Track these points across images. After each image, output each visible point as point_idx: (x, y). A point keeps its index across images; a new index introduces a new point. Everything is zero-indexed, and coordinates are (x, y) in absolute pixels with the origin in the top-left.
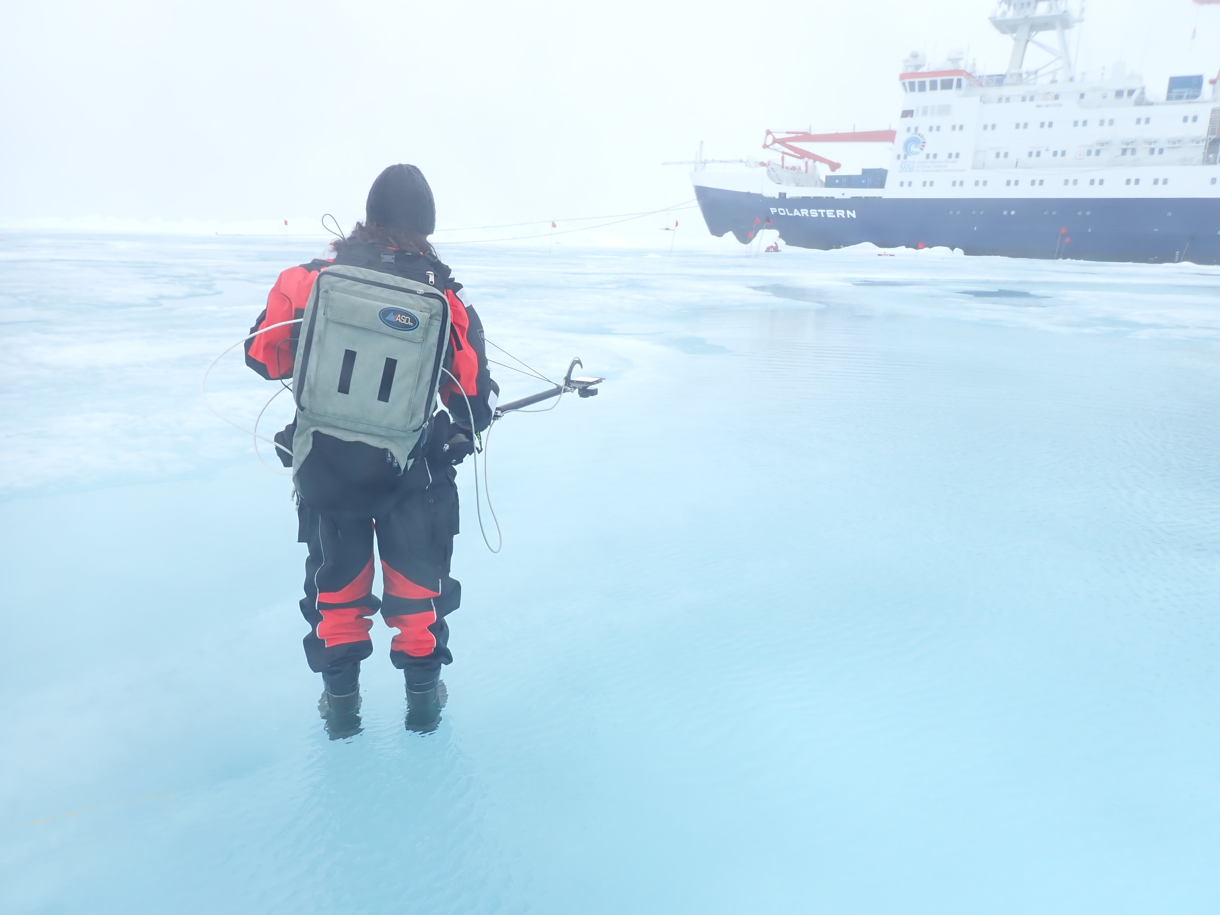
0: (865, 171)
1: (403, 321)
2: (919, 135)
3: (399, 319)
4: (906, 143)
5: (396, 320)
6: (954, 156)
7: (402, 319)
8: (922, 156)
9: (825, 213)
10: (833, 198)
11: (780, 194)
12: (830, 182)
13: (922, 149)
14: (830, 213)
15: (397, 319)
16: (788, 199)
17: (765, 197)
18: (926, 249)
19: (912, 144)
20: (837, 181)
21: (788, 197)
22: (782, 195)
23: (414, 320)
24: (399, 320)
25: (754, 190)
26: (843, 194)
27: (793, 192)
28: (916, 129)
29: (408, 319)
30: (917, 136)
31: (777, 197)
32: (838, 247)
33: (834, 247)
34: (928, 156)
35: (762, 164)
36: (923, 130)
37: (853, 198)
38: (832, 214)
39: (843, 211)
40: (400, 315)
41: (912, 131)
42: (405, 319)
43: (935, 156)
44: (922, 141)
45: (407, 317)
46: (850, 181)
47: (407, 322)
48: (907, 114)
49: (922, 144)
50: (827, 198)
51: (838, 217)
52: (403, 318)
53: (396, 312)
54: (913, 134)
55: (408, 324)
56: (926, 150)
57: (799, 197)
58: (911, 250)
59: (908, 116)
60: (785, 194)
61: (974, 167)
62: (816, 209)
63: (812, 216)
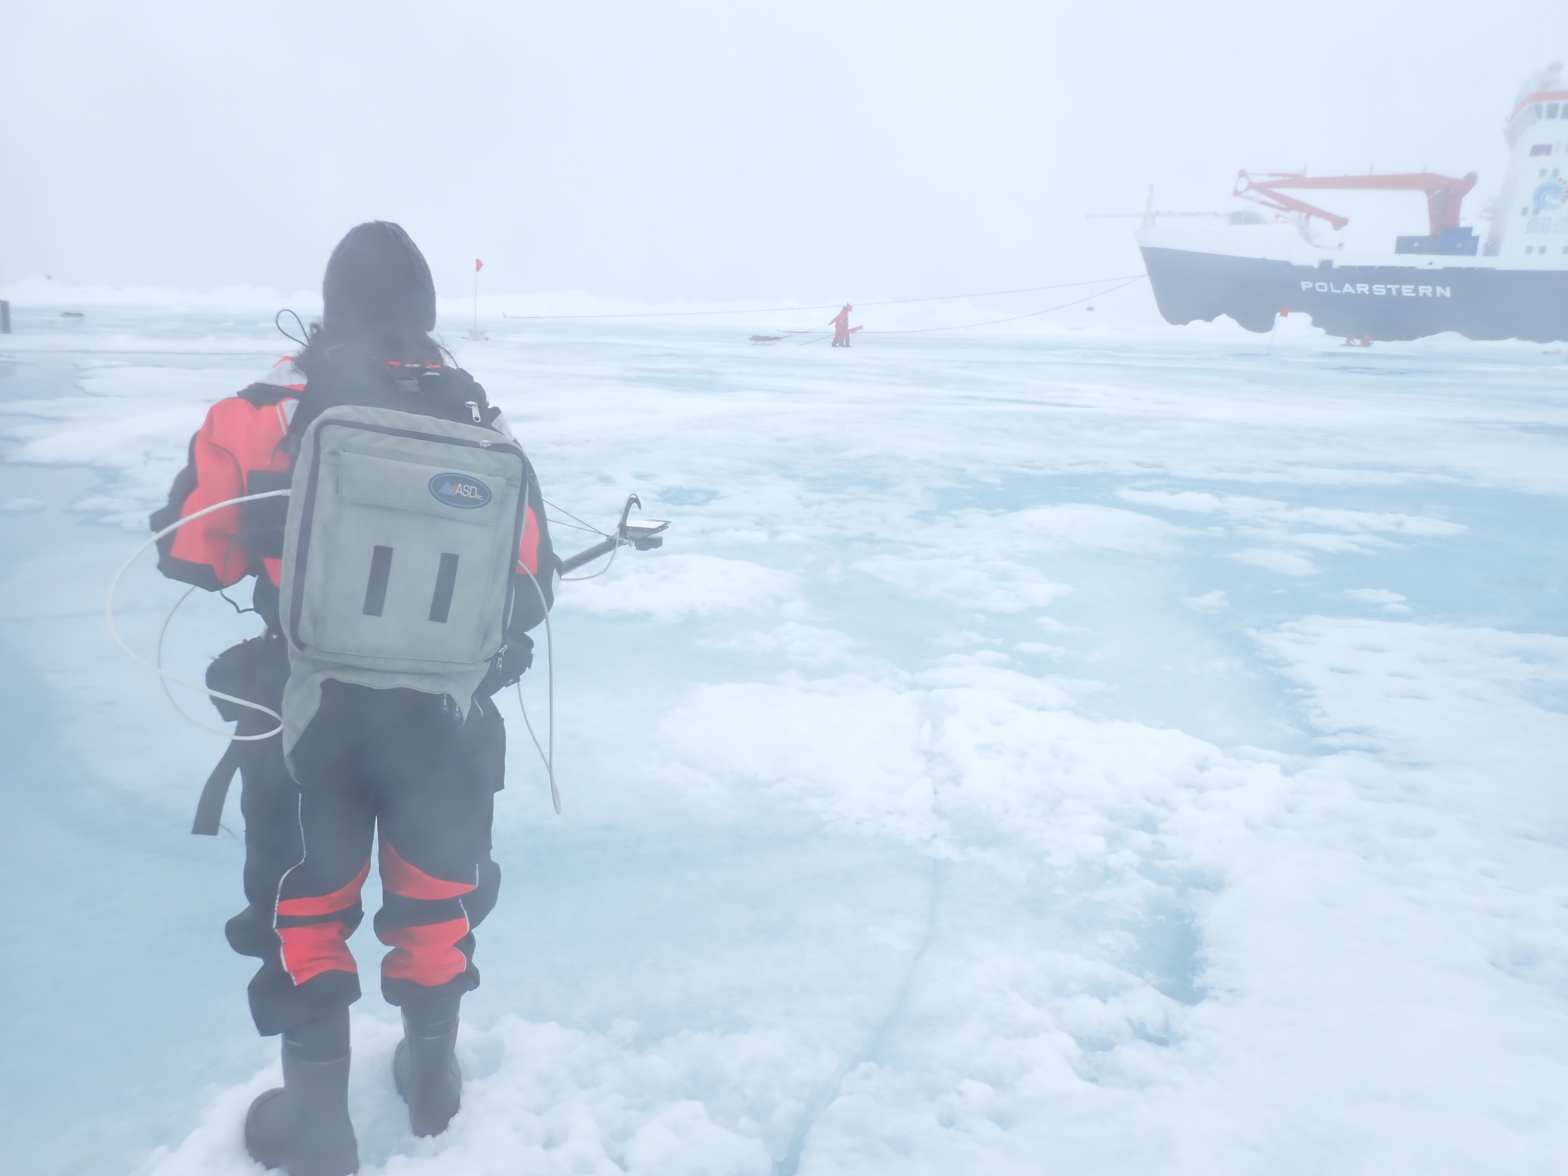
1: (466, 493)
2: (1560, 180)
3: (459, 490)
4: (1538, 191)
5: (456, 493)
7: (464, 490)
9: (1399, 291)
10: (1412, 268)
11: (1323, 262)
12: (1402, 247)
13: (1564, 201)
14: (1407, 291)
15: (457, 491)
16: (1335, 269)
17: (1296, 266)
19: (1547, 194)
20: (1416, 244)
21: (1335, 266)
22: (1326, 265)
23: (484, 491)
24: (461, 492)
26: (1431, 264)
27: (1345, 258)
28: (1555, 170)
29: (473, 490)
30: (1556, 182)
31: (1317, 267)
37: (1445, 269)
38: (1411, 291)
39: (1430, 288)
40: (460, 485)
41: (1549, 173)
42: (469, 490)
44: (1564, 190)
45: (472, 487)
47: (473, 494)
49: (1564, 193)
50: (1401, 268)
51: (1421, 294)
52: (466, 488)
53: (455, 479)
54: (1549, 179)
55: (475, 497)
57: (1352, 267)
59: (1542, 154)
60: (1329, 263)
62: (1383, 284)
63: (1376, 293)
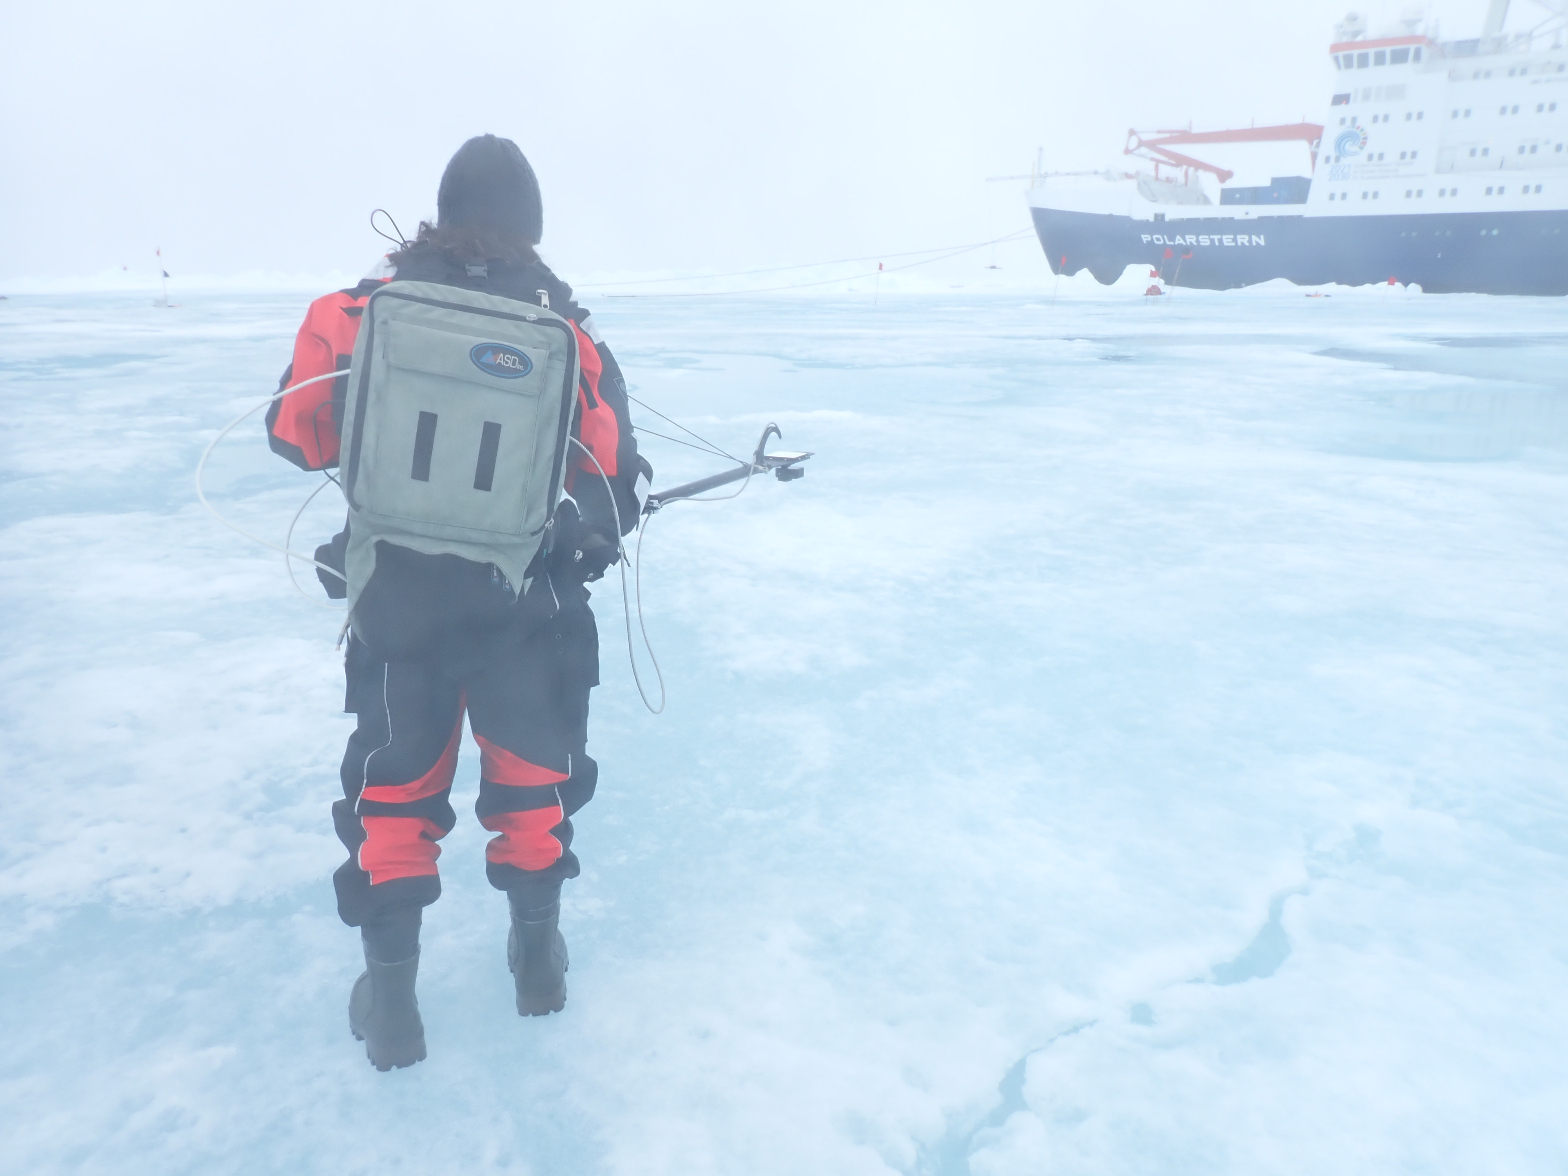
0: (1275, 181)
2: (1358, 128)
4: (1338, 140)
6: (1409, 155)
8: (1363, 156)
9: (1220, 240)
10: (1232, 218)
11: (1156, 216)
12: (1228, 197)
13: (1362, 148)
14: (1227, 240)
16: (1168, 222)
17: (1136, 221)
18: (1368, 287)
19: (1348, 141)
20: (1238, 195)
21: (1167, 219)
22: (1159, 217)
25: (1119, 210)
26: (1247, 213)
27: (1174, 212)
28: (1354, 120)
30: (1354, 130)
31: (1152, 219)
32: (1238, 285)
33: (1232, 285)
34: (1370, 157)
35: (1128, 176)
36: (1364, 121)
37: (1262, 219)
38: (1231, 240)
39: (1247, 237)
41: (1348, 122)
43: (1381, 156)
44: (1362, 137)
46: (1255, 195)
48: (1340, 99)
49: (1361, 141)
50: (1223, 219)
51: (1239, 244)
54: (1349, 127)
56: (1368, 149)
57: (1183, 219)
58: (1345, 288)
59: (1342, 103)
60: (1163, 216)
61: (1438, 171)
62: (1206, 234)
63: (1202, 244)
